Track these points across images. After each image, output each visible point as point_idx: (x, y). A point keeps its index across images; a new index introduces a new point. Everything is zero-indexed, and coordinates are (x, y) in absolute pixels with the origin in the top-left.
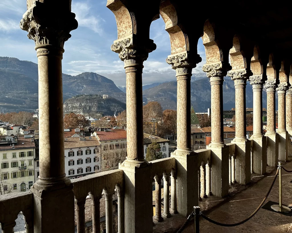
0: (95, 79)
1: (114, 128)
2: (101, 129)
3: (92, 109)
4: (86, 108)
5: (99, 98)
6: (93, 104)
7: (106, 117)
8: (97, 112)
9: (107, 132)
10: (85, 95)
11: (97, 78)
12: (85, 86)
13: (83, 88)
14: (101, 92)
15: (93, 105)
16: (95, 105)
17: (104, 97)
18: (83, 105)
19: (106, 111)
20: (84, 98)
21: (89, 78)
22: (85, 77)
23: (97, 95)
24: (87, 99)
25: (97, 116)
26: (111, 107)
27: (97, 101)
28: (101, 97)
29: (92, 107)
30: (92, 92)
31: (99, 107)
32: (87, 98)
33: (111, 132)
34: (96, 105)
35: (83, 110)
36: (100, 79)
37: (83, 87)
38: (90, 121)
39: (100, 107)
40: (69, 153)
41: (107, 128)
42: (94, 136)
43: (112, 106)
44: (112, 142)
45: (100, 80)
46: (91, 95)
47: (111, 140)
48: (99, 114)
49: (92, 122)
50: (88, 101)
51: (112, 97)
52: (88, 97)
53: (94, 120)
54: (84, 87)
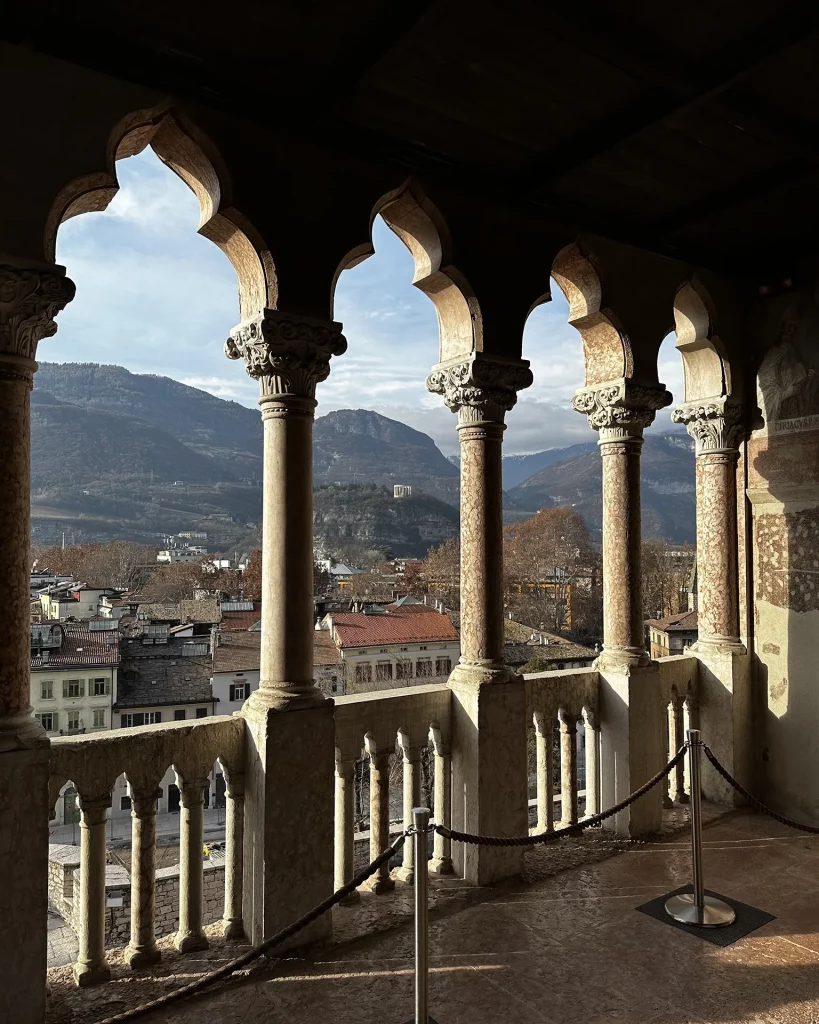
0: (373, 433)
1: (399, 603)
2: (359, 604)
3: (356, 533)
4: (337, 532)
5: (382, 495)
6: (359, 517)
7: (396, 564)
8: (369, 545)
9: (373, 615)
10: (334, 486)
11: (378, 428)
12: (336, 456)
13: (329, 464)
14: (393, 478)
15: (360, 519)
16: (367, 519)
17: (398, 491)
18: (325, 519)
19: (403, 541)
20: (332, 496)
21: (352, 429)
22: (337, 426)
23: (374, 487)
24: (340, 502)
25: (367, 557)
26: (420, 527)
27: (375, 507)
28: (388, 492)
29: (357, 526)
30: (359, 477)
31: (379, 528)
32: (341, 496)
33: (386, 615)
34: (370, 519)
35: (327, 537)
36: (389, 430)
37: (330, 458)
38: (332, 574)
39: (382, 526)
40: (232, 687)
41: (372, 603)
42: (325, 630)
43: (425, 523)
44: (385, 651)
45: (387, 436)
46: (354, 487)
47: (382, 647)
48: (376, 552)
49: (342, 577)
50: (345, 507)
51: (427, 491)
52: (342, 494)
53: (350, 572)
54: (335, 460)
